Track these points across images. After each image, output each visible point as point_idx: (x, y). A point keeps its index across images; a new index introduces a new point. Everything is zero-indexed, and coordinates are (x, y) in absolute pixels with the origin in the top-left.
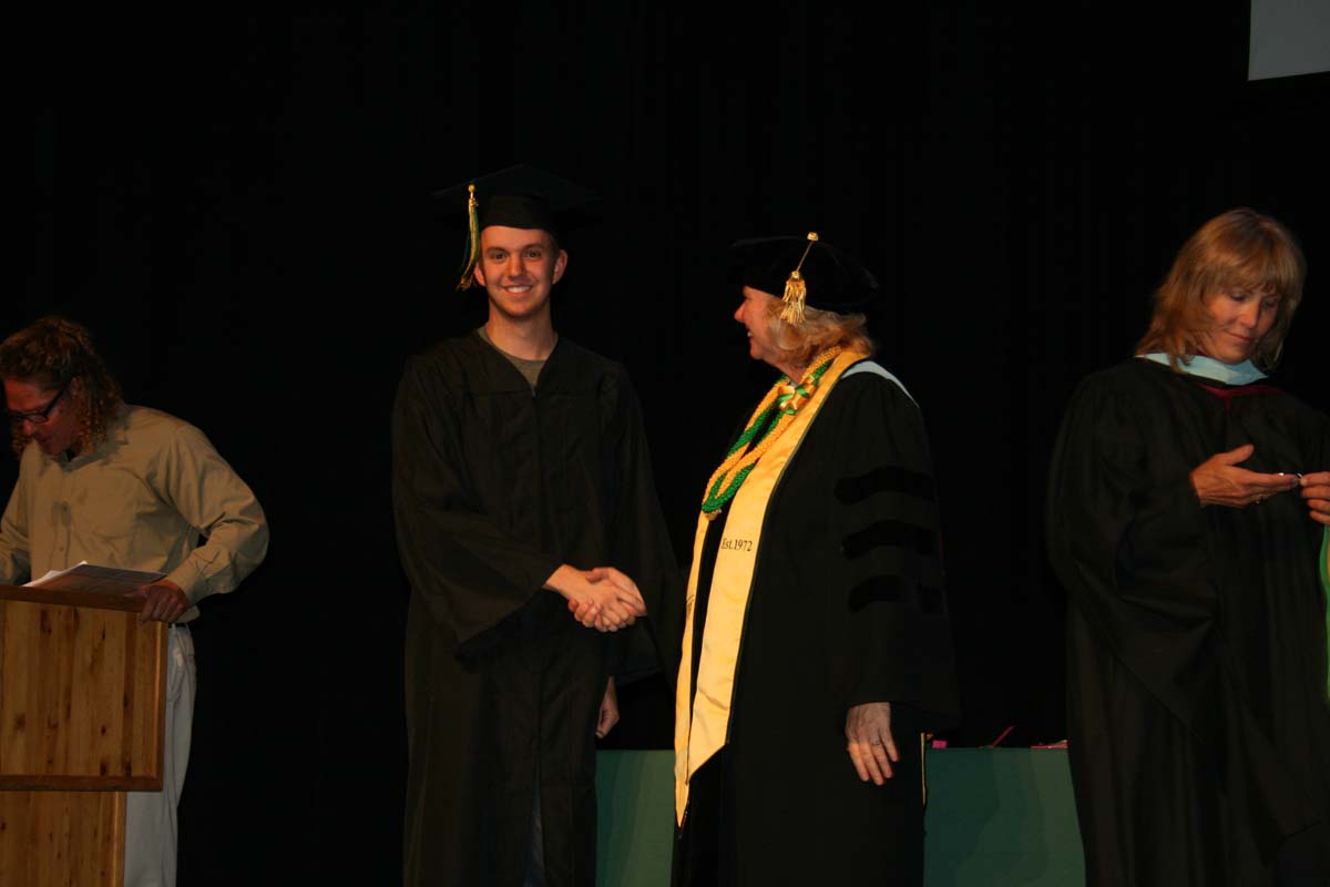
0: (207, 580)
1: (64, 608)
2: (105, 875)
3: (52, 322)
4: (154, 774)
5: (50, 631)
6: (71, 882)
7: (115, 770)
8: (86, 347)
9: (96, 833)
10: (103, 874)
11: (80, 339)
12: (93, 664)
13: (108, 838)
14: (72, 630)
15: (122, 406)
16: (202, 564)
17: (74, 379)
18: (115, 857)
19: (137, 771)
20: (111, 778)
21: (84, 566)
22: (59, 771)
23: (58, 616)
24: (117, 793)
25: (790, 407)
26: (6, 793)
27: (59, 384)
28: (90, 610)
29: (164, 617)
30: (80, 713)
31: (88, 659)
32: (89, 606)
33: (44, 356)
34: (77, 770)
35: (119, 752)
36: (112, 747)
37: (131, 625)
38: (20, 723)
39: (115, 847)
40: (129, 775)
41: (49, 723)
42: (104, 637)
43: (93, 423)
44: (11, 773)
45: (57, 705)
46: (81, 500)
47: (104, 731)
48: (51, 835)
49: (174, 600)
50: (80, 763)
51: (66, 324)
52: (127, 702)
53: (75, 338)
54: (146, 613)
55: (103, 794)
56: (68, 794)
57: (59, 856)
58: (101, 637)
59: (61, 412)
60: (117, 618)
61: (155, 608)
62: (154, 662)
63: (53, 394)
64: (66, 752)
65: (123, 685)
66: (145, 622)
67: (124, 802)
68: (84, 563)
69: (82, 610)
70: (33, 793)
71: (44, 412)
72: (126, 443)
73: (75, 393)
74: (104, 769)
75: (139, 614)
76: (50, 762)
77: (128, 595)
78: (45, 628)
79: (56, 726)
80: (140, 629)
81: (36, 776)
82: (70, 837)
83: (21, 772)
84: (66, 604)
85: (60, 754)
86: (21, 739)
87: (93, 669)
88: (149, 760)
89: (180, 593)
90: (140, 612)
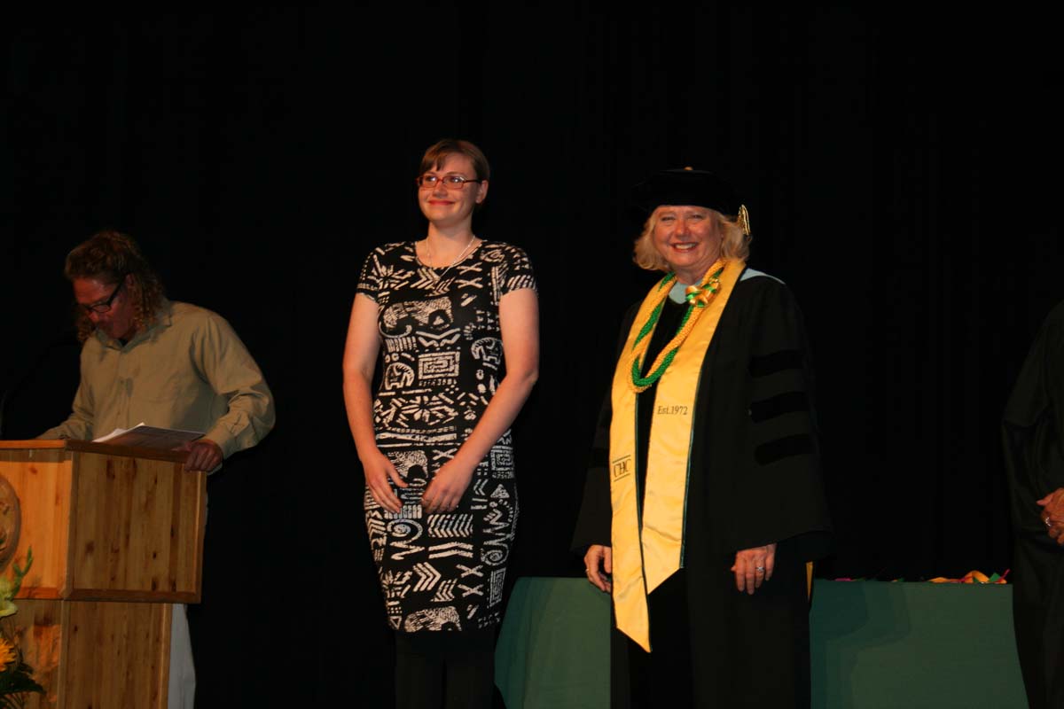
0: (236, 438)
1: (125, 459)
2: (155, 668)
3: (106, 235)
4: (194, 590)
5: (114, 476)
6: (128, 673)
7: (164, 587)
9: (148, 636)
10: (153, 667)
13: (157, 640)
14: (132, 476)
15: (164, 301)
16: (230, 426)
17: (128, 276)
18: (163, 654)
19: (181, 587)
20: (162, 592)
21: (141, 427)
22: (120, 587)
23: (121, 464)
24: (165, 605)
25: (700, 302)
26: (79, 603)
27: (117, 278)
28: (146, 461)
29: (203, 466)
30: (136, 542)
31: (144, 499)
32: (143, 457)
33: (105, 257)
34: (134, 585)
35: (167, 571)
36: (161, 568)
37: (177, 472)
38: (90, 548)
39: (163, 646)
40: (174, 590)
41: (112, 551)
42: (156, 481)
43: (145, 309)
44: (83, 587)
45: (119, 534)
46: (137, 372)
47: (155, 556)
48: (113, 637)
49: (210, 453)
50: (136, 581)
52: (174, 534)
54: (189, 464)
55: (153, 604)
56: (127, 604)
57: (119, 653)
58: (153, 481)
59: (120, 301)
60: (166, 468)
61: (195, 460)
62: (195, 501)
63: (114, 287)
64: (126, 571)
65: (170, 519)
66: (188, 471)
67: (171, 611)
68: (142, 424)
69: (139, 461)
70: (99, 604)
71: (109, 303)
72: (170, 326)
73: (129, 287)
74: (155, 585)
75: (183, 465)
76: (113, 579)
77: (174, 450)
78: (110, 475)
79: (117, 551)
80: (184, 475)
81: (100, 591)
82: (128, 638)
83: (89, 586)
84: (127, 456)
85: (120, 572)
86: (90, 562)
87: (148, 505)
88: (189, 578)
89: (216, 448)
90: (185, 463)
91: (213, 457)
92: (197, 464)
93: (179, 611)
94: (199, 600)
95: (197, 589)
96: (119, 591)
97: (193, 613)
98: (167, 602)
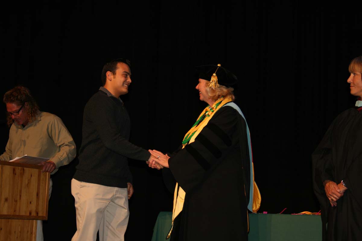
0: (61, 161)
1: (20, 168)
3: (19, 87)
4: (45, 216)
5: (16, 174)
7: (34, 214)
8: (29, 94)
9: (28, 232)
11: (27, 92)
12: (28, 184)
13: (32, 233)
14: (22, 174)
15: (39, 112)
16: (59, 157)
17: (26, 103)
18: (33, 238)
19: (40, 214)
20: (33, 216)
22: (17, 214)
23: (18, 170)
24: (34, 221)
26: (2, 219)
27: (22, 103)
28: (28, 168)
29: (49, 171)
30: (24, 198)
31: (27, 182)
33: (18, 96)
34: (23, 213)
35: (35, 209)
36: (33, 207)
37: (39, 173)
38: (6, 200)
39: (34, 236)
40: (38, 215)
41: (15, 201)
42: (31, 176)
43: (32, 115)
44: (4, 214)
45: (17, 195)
47: (30, 203)
48: (15, 232)
50: (23, 212)
51: (23, 88)
52: (38, 194)
53: (26, 92)
54: (44, 169)
55: (30, 220)
56: (20, 220)
57: (17, 238)
58: (30, 176)
59: (22, 112)
60: (35, 171)
61: (46, 168)
62: (46, 183)
63: (21, 107)
64: (20, 208)
65: (36, 190)
66: (43, 172)
67: (36, 223)
68: (26, 155)
69: (25, 168)
70: (10, 220)
71: (18, 112)
73: (26, 107)
74: (30, 213)
75: (41, 170)
76: (15, 211)
77: (38, 165)
78: (14, 173)
79: (17, 201)
80: (42, 174)
81: (11, 215)
82: (20, 232)
83: (6, 214)
84: (20, 167)
85: (18, 208)
86: (6, 205)
87: (28, 185)
88: (43, 212)
89: (54, 164)
90: (42, 169)
91: (52, 167)
92: (47, 169)
93: (39, 223)
94: (47, 219)
95: (46, 215)
96: (18, 216)
97: (44, 223)
98: (35, 220)
